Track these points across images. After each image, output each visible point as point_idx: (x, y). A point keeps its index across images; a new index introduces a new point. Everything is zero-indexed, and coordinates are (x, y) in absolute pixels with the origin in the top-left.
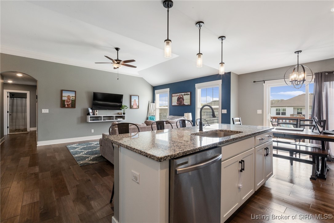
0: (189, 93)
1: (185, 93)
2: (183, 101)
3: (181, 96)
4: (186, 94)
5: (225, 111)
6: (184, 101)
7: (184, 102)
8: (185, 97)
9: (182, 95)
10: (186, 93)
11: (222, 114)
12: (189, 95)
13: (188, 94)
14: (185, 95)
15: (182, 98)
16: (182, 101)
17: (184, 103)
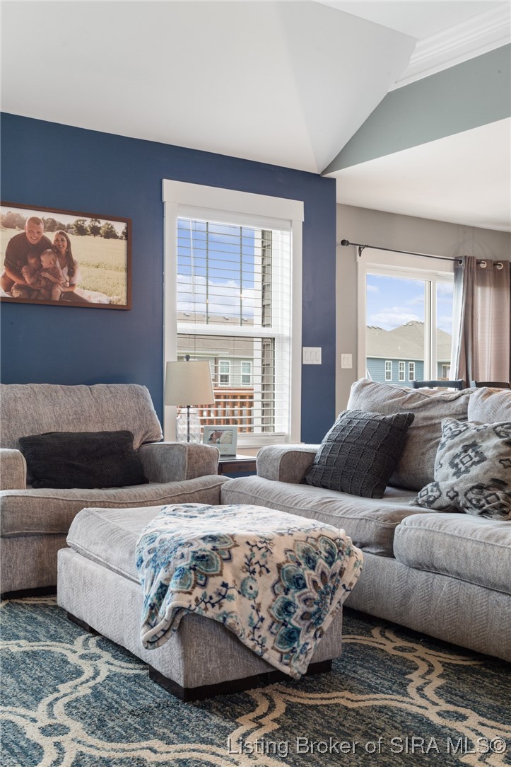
0: (120, 228)
1: (88, 222)
2: (64, 273)
3: (51, 237)
4: (95, 231)
5: (314, 356)
6: (71, 273)
7: (78, 278)
8: (81, 247)
9: (52, 226)
10: (96, 216)
11: (304, 366)
12: (121, 245)
13: (110, 234)
14: (81, 231)
15: (56, 250)
16: (57, 275)
17: (77, 291)
